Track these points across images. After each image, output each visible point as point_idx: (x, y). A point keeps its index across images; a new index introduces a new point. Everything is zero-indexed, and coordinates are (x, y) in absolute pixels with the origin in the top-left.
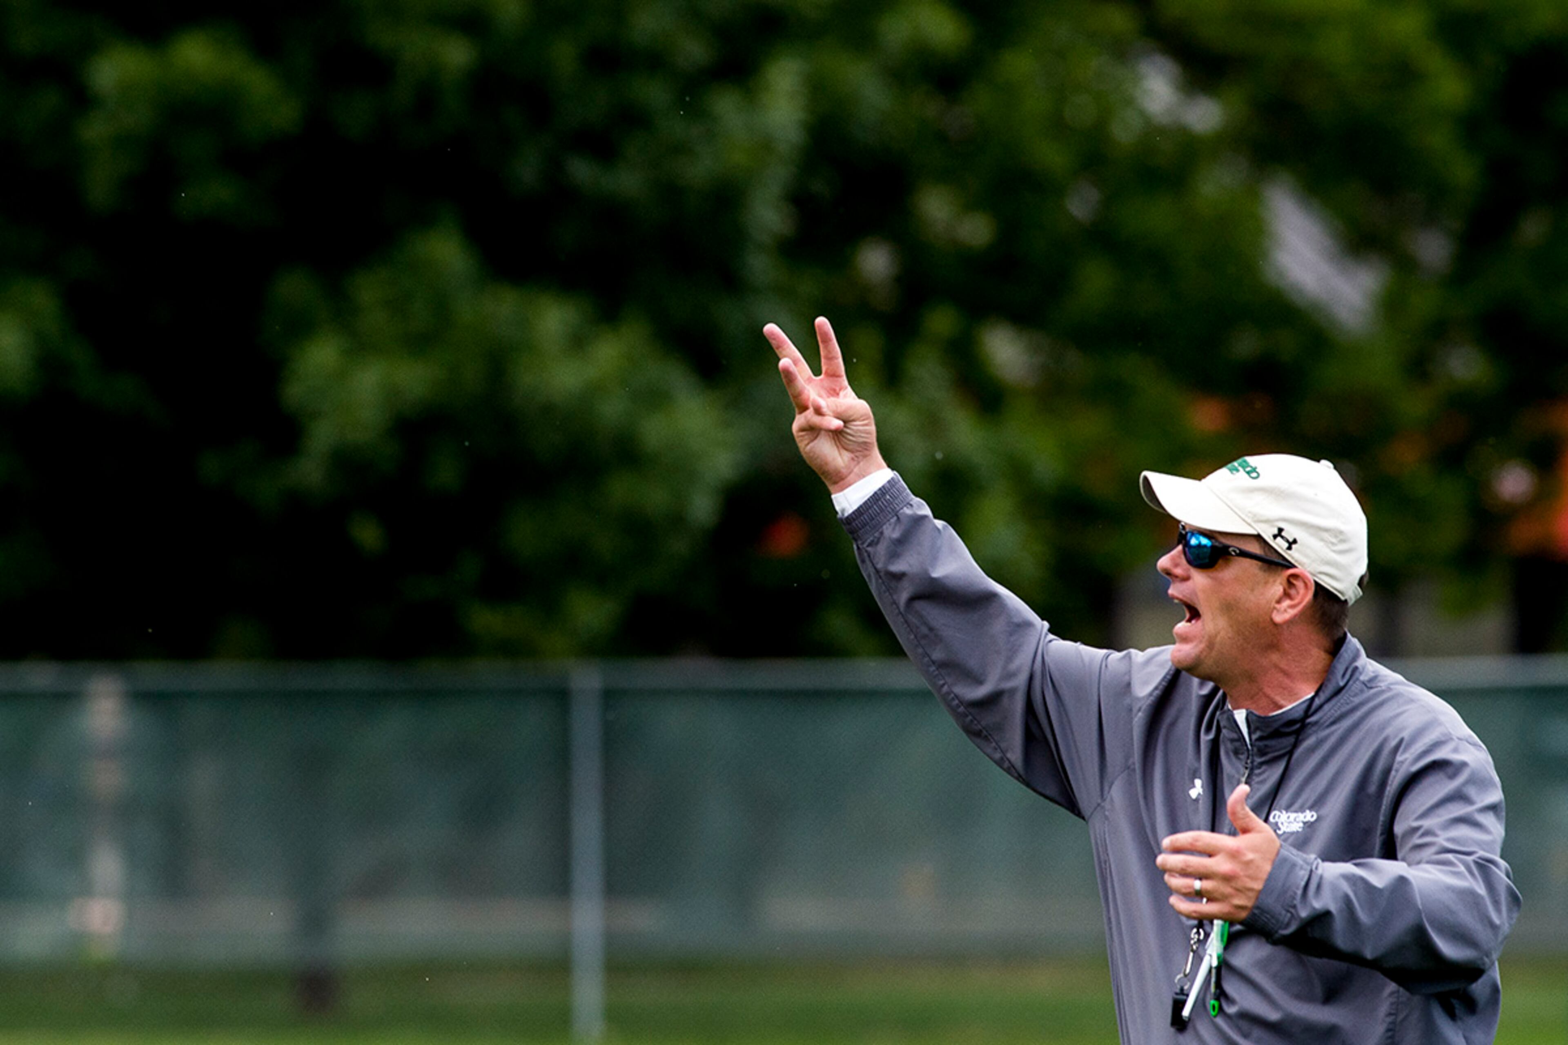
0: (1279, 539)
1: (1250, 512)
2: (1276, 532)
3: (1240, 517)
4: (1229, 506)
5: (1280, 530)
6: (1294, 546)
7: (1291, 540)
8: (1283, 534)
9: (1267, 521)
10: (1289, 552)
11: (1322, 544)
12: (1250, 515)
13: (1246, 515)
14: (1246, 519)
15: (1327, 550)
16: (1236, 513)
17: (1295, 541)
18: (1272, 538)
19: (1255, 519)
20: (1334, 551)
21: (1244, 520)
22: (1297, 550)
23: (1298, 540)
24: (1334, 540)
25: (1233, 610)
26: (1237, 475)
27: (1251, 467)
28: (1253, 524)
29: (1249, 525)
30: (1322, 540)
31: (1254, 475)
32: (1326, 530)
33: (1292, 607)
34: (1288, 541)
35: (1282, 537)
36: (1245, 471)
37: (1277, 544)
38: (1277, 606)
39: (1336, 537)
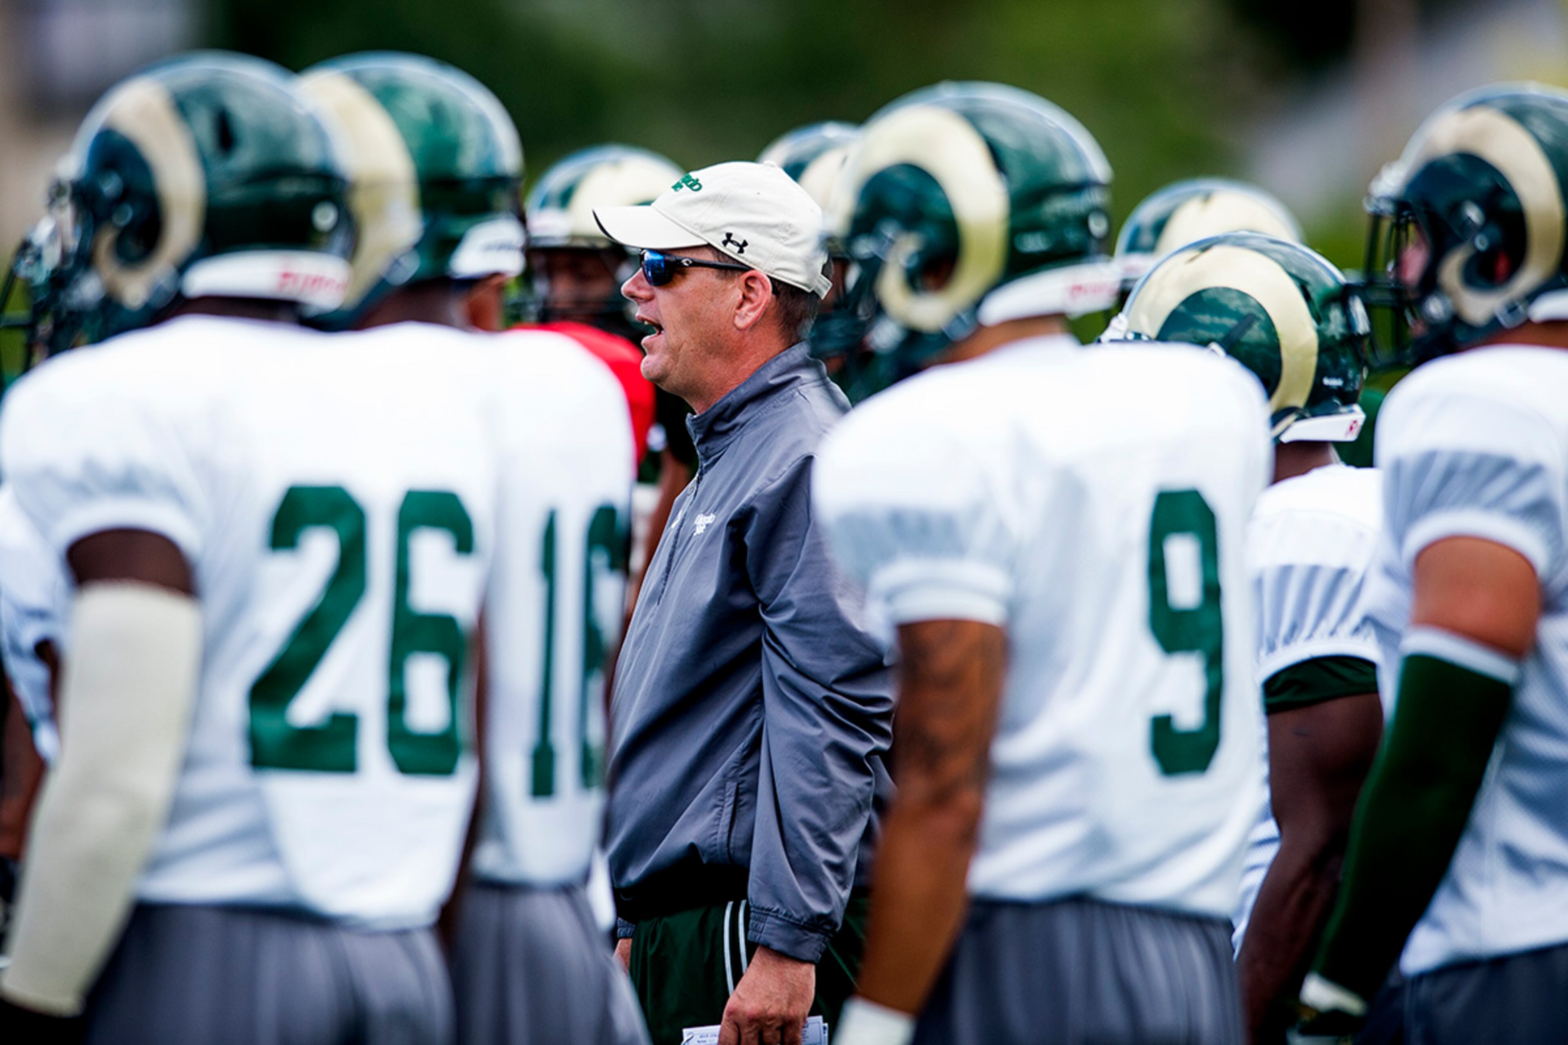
0: (729, 245)
1: (696, 224)
2: (725, 238)
3: (687, 230)
4: (676, 223)
5: (729, 235)
6: (745, 248)
7: (741, 243)
8: (732, 238)
9: (714, 229)
10: (742, 255)
11: (773, 241)
12: (696, 227)
13: (694, 228)
14: (694, 231)
15: (780, 246)
16: (684, 228)
17: (745, 244)
18: (722, 245)
19: (703, 229)
20: (787, 245)
21: (692, 233)
22: (750, 252)
23: (748, 241)
24: (784, 235)
25: (694, 321)
26: (681, 191)
27: (693, 180)
28: (701, 235)
29: (698, 236)
30: (773, 236)
31: (697, 187)
32: (775, 226)
33: (753, 310)
34: (738, 245)
35: (732, 242)
36: (687, 185)
37: (728, 250)
38: (738, 312)
39: (787, 231)
